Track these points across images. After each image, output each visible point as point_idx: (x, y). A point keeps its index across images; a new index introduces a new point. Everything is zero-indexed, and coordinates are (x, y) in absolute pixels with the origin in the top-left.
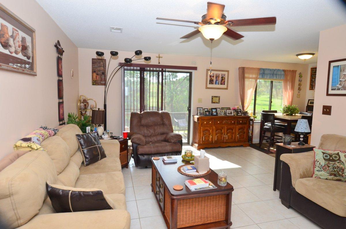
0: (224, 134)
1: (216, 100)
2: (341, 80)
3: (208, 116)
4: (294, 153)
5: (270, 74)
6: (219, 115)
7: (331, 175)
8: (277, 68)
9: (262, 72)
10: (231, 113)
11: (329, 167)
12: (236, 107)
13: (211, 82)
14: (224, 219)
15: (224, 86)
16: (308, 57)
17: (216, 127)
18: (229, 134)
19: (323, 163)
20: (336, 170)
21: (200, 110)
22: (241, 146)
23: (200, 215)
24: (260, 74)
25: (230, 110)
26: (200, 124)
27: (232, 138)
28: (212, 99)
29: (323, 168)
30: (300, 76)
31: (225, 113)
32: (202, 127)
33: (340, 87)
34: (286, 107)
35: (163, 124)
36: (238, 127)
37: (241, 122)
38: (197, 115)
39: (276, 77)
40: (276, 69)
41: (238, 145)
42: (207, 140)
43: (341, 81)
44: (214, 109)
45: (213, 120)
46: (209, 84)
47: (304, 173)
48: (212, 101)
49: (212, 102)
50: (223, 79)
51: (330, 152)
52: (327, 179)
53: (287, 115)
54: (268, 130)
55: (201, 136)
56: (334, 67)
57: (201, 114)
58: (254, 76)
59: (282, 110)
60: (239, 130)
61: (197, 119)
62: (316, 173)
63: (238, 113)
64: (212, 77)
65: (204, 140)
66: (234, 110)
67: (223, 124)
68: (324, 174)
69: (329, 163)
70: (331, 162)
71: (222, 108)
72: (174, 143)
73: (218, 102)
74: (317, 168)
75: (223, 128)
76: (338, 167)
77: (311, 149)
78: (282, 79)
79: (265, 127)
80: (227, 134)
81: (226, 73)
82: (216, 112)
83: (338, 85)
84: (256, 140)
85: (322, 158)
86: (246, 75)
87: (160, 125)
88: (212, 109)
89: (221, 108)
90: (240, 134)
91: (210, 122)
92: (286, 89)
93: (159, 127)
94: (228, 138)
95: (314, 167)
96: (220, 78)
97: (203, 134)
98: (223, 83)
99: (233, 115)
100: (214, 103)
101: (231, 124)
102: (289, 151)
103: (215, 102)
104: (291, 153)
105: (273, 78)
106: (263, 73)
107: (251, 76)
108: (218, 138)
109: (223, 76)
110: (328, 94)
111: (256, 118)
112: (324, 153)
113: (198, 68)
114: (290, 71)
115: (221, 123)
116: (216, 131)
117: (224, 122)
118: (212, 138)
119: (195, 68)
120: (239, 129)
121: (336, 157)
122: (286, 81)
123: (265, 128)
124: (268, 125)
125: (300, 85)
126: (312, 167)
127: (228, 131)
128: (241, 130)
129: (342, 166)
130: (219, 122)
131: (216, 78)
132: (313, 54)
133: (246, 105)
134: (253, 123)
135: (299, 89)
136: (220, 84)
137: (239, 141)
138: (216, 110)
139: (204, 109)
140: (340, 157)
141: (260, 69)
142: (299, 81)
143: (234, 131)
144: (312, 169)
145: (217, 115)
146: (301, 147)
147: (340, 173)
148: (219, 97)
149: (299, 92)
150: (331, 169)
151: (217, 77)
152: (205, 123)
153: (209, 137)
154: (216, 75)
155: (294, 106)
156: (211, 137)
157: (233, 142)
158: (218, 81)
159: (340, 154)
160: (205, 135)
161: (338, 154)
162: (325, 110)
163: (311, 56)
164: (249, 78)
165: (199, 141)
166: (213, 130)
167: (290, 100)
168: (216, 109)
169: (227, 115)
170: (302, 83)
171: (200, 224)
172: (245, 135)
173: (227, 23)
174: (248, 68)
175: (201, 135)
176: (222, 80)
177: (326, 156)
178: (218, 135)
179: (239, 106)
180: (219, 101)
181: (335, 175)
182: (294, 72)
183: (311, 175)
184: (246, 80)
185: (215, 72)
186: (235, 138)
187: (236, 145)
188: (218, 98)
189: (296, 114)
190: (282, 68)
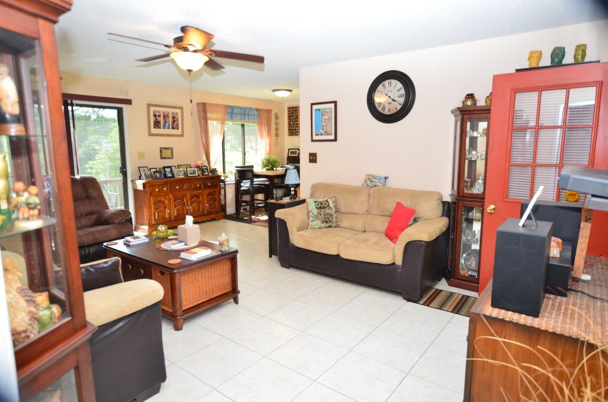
0: (187, 204)
1: (167, 153)
2: (323, 124)
3: (159, 179)
4: (288, 207)
5: (241, 114)
6: (177, 177)
7: (323, 222)
8: (249, 106)
9: (229, 110)
10: (194, 173)
11: (321, 215)
12: (199, 163)
13: (157, 124)
14: (231, 289)
15: (179, 132)
16: (286, 94)
17: (173, 196)
18: (194, 205)
19: (315, 211)
20: (326, 217)
21: (144, 171)
22: (214, 220)
23: (204, 290)
24: (228, 113)
25: (191, 167)
26: (148, 193)
27: (199, 210)
28: (161, 152)
29: (317, 217)
30: (277, 118)
31: (186, 174)
32: (151, 198)
33: (323, 132)
34: (266, 160)
35: (88, 198)
36: (206, 192)
37: (209, 184)
38: (140, 179)
39: (248, 118)
40: (247, 108)
41: (209, 219)
42: (162, 216)
43: (323, 126)
44: (168, 167)
45: (168, 185)
46: (154, 128)
47: (300, 225)
48: (161, 156)
49: (162, 158)
50: (175, 120)
51: (320, 200)
52: (320, 228)
53: (267, 169)
54: (246, 192)
55: (151, 212)
56: (316, 110)
57: (147, 177)
58: (220, 116)
59: (261, 163)
60: (208, 197)
61: (142, 186)
62: (311, 223)
63: (203, 172)
64: (157, 117)
65: (157, 218)
66: (198, 167)
67: (184, 190)
68: (318, 223)
69: (320, 211)
70: (322, 210)
71: (178, 166)
72: (119, 223)
73: (170, 156)
74: (311, 219)
75: (184, 196)
76: (328, 213)
77: (304, 201)
78: (255, 121)
79: (242, 188)
80: (192, 204)
81: (179, 111)
82: (171, 171)
83: (321, 130)
84: (231, 209)
85: (315, 207)
86: (209, 115)
87: (81, 199)
88: (164, 168)
89: (176, 166)
90: (210, 202)
91: (165, 189)
92: (262, 136)
93: (81, 204)
94: (193, 210)
95: (308, 218)
96: (171, 119)
97: (156, 209)
98: (175, 126)
99: (197, 175)
100: (165, 158)
101: (196, 188)
102: (283, 206)
103: (165, 156)
104: (285, 208)
105: (245, 119)
106: (231, 112)
107: (215, 116)
108: (179, 212)
109: (175, 116)
110: (313, 141)
111: (227, 177)
112: (315, 202)
113: (133, 102)
114: (264, 110)
115: (181, 188)
116: (175, 201)
117: (185, 186)
118: (170, 214)
119: (129, 102)
120: (208, 195)
121: (326, 204)
122: (260, 124)
123: (243, 190)
124: (246, 185)
125: (277, 129)
126: (306, 219)
127: (193, 199)
128: (211, 196)
129: (331, 212)
130: (177, 187)
131: (164, 117)
132: (291, 91)
133: (212, 159)
134: (225, 185)
135: (277, 135)
136: (171, 127)
137: (209, 213)
138: (171, 169)
139: (150, 169)
140: (329, 204)
141: (227, 107)
142: (276, 124)
143: (200, 199)
144: (307, 221)
145: (173, 176)
146: (293, 200)
147: (330, 219)
148: (172, 149)
149: (277, 139)
150: (322, 217)
151: (166, 117)
152: (157, 190)
153: (165, 212)
154: (164, 113)
155: (274, 157)
156: (168, 211)
157: (201, 215)
158: (167, 124)
159: (329, 200)
160: (158, 210)
161: (327, 201)
162: (311, 158)
163: (289, 93)
164: (213, 119)
165: (150, 220)
166: (170, 201)
167: (268, 150)
168: (170, 167)
169: (189, 175)
170: (279, 127)
171: (206, 300)
172: (217, 203)
173: (209, 52)
174: (212, 105)
175: (151, 209)
176: (174, 122)
177: (318, 205)
178: (177, 207)
179: (203, 161)
180: (172, 155)
181: (326, 222)
182: (269, 112)
183: (306, 227)
184: (209, 122)
185: (162, 110)
186: (204, 209)
187: (205, 219)
188: (170, 151)
189: (278, 169)
190: (255, 106)
